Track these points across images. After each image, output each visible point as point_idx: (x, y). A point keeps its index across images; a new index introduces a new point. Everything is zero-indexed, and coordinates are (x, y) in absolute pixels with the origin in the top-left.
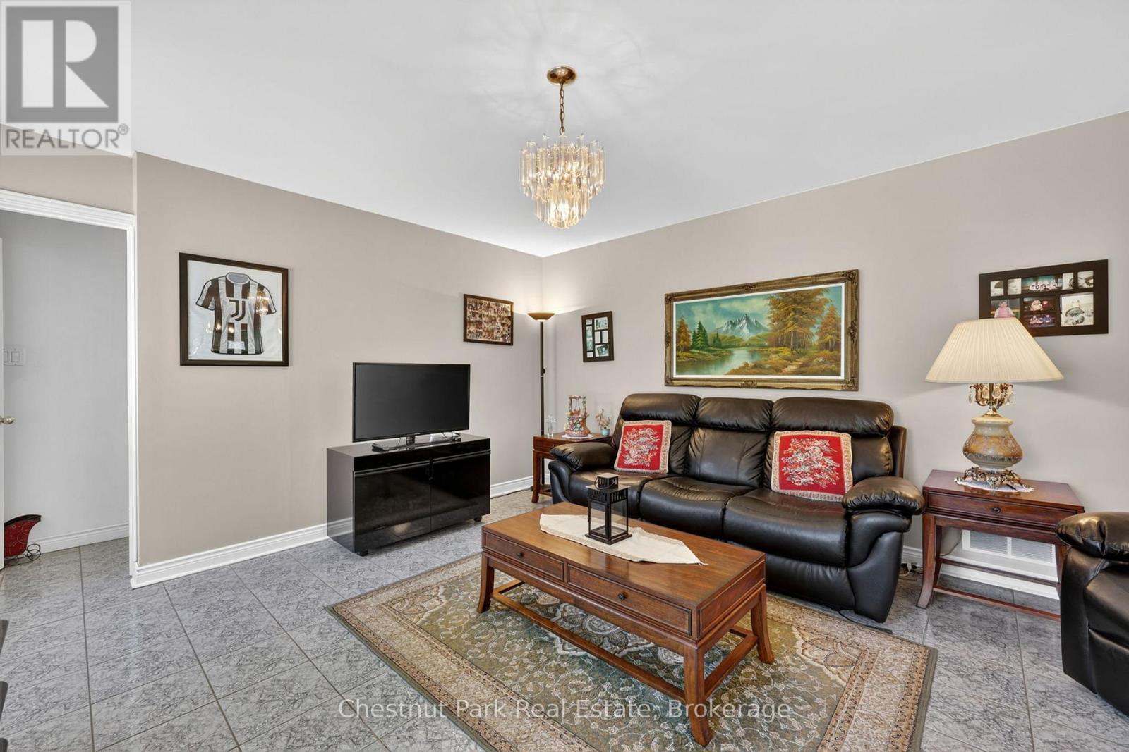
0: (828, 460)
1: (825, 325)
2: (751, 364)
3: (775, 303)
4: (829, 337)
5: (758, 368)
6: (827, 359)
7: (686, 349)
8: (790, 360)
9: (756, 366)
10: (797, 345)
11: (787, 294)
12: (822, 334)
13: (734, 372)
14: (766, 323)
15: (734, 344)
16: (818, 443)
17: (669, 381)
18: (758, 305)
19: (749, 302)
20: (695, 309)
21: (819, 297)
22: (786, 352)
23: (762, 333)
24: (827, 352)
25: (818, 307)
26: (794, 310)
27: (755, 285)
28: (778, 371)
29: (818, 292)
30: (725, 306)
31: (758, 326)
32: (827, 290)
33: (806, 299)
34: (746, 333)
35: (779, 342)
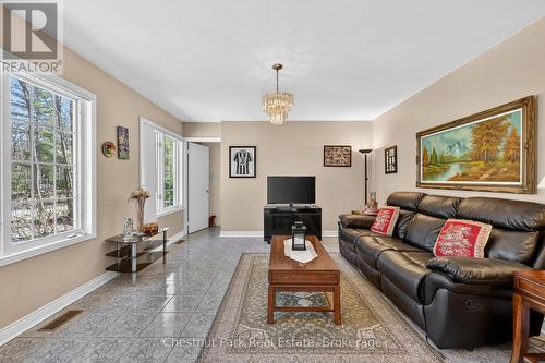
0: (465, 241)
1: (509, 143)
2: (461, 173)
3: (475, 131)
4: (511, 152)
5: (464, 176)
6: (510, 168)
7: (427, 165)
8: (485, 170)
9: (463, 175)
10: (490, 159)
11: (482, 123)
12: (506, 149)
13: (451, 179)
14: (469, 145)
15: (451, 160)
16: (463, 228)
17: (419, 185)
18: (465, 134)
19: (459, 132)
20: (432, 140)
21: (504, 122)
22: (482, 164)
23: (466, 152)
24: (510, 163)
25: (504, 129)
26: (488, 134)
27: (461, 120)
28: (477, 178)
29: (503, 118)
30: (446, 136)
31: (465, 148)
32: (510, 116)
33: (495, 124)
34: (458, 153)
35: (477, 158)
